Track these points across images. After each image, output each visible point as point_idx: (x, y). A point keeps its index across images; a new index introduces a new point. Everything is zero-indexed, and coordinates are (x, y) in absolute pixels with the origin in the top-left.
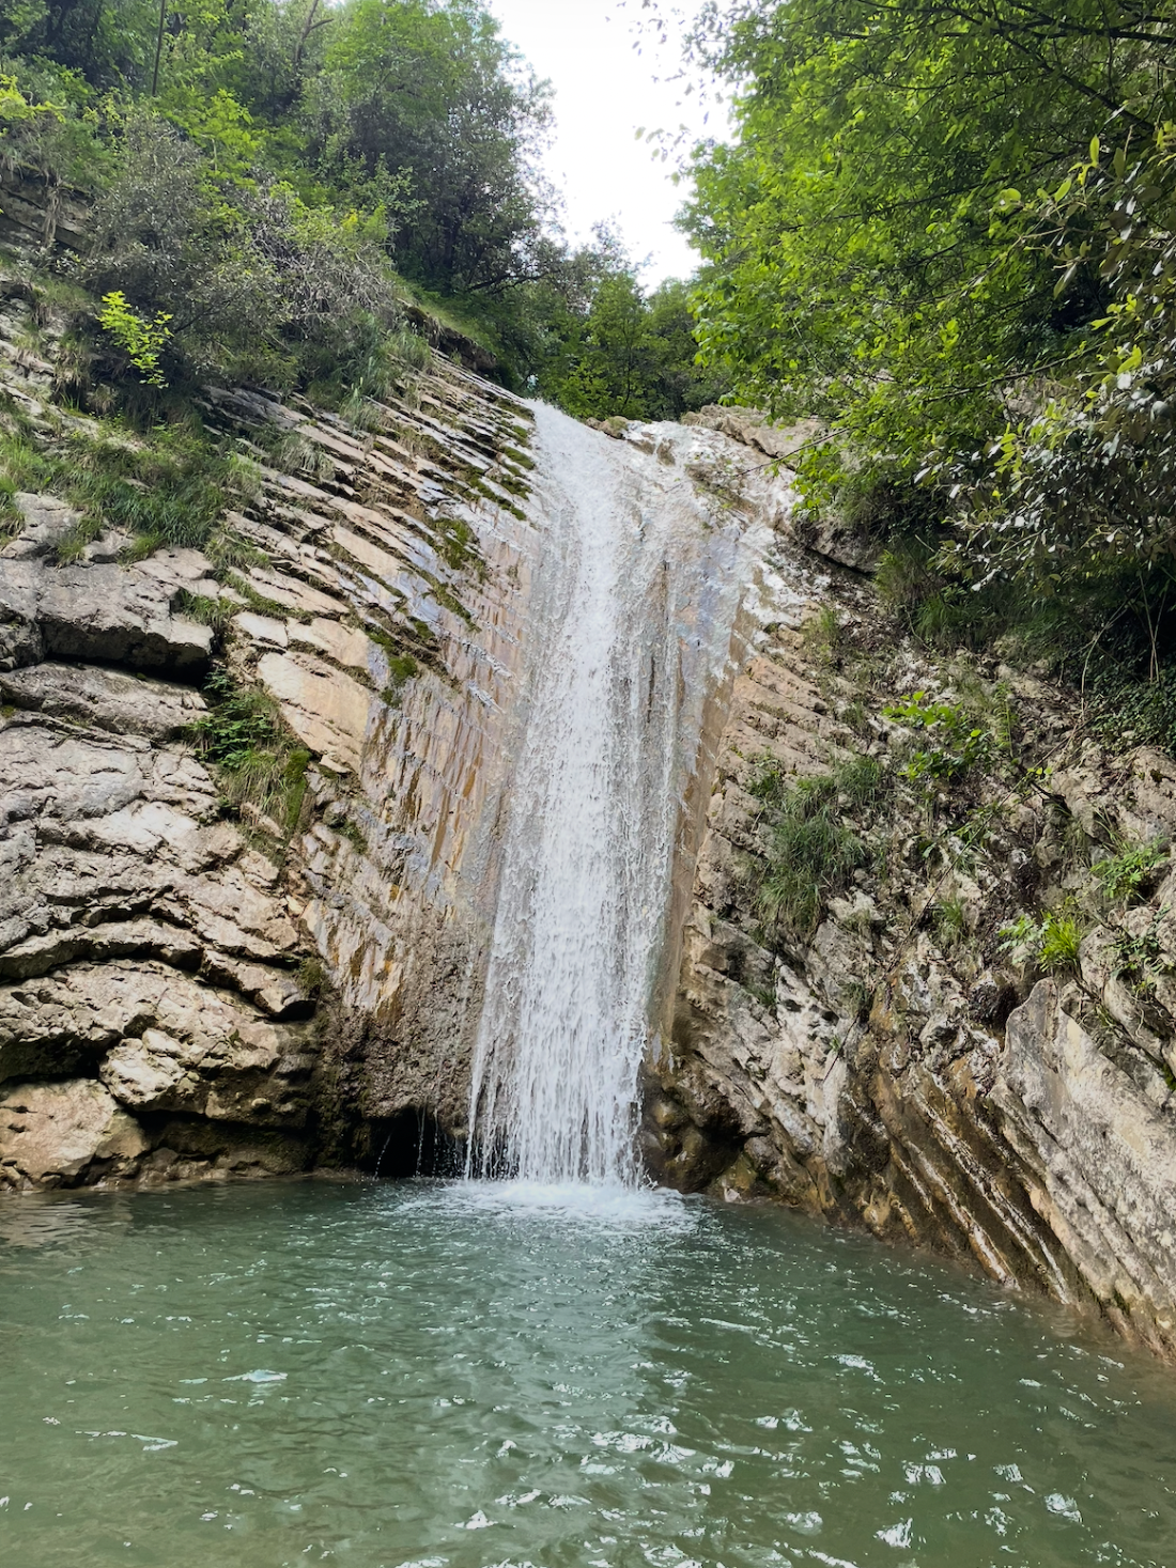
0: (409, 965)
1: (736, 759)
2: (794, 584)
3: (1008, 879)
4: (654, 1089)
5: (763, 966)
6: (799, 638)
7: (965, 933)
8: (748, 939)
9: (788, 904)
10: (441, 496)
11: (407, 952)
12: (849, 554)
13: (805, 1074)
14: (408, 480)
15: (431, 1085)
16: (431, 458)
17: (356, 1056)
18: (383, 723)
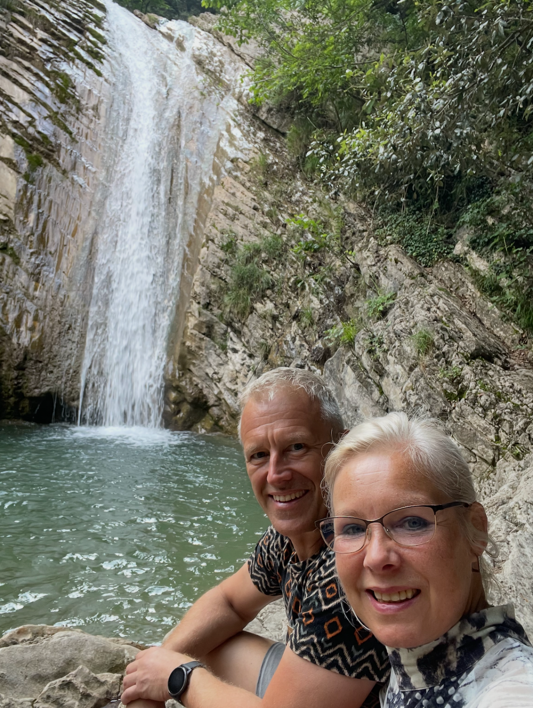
0: (46, 324)
1: (214, 231)
2: (246, 135)
3: (332, 300)
4: (170, 386)
5: (222, 332)
6: (248, 168)
7: (312, 324)
8: (216, 319)
9: (235, 305)
10: (51, 56)
11: (45, 317)
12: (274, 121)
13: (238, 380)
14: (32, 44)
15: (59, 382)
16: (45, 30)
17: (21, 367)
18: (25, 192)
